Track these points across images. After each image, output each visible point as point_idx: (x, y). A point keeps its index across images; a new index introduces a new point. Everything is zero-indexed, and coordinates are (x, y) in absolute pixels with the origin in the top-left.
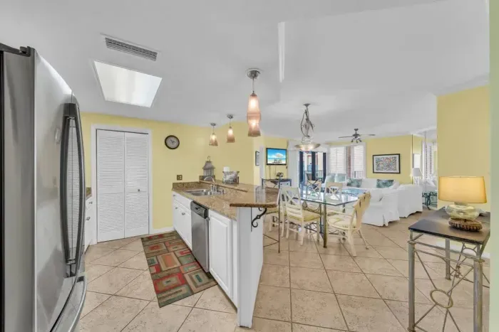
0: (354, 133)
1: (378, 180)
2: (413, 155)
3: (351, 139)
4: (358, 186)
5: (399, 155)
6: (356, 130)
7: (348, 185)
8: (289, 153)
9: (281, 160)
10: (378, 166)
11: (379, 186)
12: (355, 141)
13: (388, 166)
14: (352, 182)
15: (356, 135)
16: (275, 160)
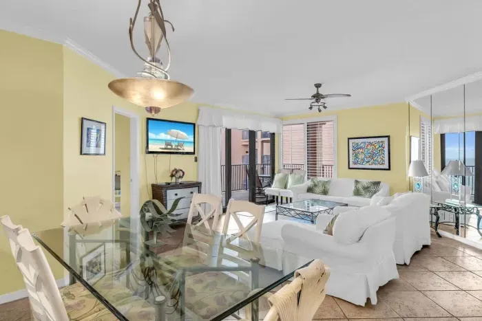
0: (314, 91)
1: (357, 182)
2: (410, 137)
3: (308, 103)
4: (325, 192)
5: (388, 137)
6: (318, 86)
7: (310, 190)
8: (201, 131)
9: (181, 144)
10: (356, 156)
11: (357, 193)
12: (315, 109)
13: (372, 156)
14: (315, 185)
15: (317, 97)
16: (168, 143)
